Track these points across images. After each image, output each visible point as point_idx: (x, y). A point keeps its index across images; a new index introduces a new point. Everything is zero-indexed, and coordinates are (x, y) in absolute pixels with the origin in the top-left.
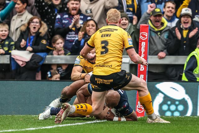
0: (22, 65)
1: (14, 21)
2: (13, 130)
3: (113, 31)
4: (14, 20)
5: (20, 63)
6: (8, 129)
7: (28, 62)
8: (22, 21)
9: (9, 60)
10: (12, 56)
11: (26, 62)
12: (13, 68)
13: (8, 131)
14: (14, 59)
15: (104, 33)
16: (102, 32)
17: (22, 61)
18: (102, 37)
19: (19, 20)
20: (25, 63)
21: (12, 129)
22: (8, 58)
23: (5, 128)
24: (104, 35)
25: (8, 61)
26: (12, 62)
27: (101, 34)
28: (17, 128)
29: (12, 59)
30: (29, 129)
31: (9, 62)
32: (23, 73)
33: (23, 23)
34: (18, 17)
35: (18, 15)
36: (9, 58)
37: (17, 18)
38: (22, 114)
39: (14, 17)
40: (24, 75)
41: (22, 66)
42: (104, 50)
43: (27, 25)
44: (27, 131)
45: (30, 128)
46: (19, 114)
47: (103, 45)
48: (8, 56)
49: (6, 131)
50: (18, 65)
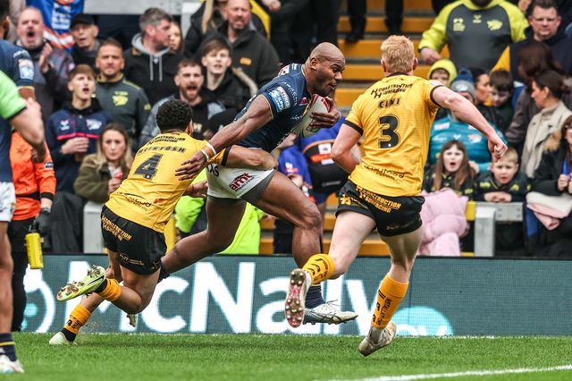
0: (551, 225)
1: (535, 127)
2: (527, 370)
3: (404, 91)
4: (534, 124)
5: (547, 222)
6: (517, 367)
7: (565, 218)
8: (550, 126)
9: (520, 213)
10: (529, 206)
11: (559, 219)
12: (531, 231)
13: (516, 371)
14: (532, 211)
15: (384, 97)
16: (380, 96)
17: (552, 217)
18: (380, 106)
19: (546, 124)
20: (557, 221)
21: (525, 367)
22: (518, 210)
23: (510, 365)
24: (385, 103)
25: (519, 216)
26: (529, 219)
27: (378, 100)
28: (537, 365)
29: (527, 212)
30: (564, 367)
31: (521, 219)
32: (552, 243)
33: (552, 130)
34: (544, 118)
35: (543, 115)
36: (521, 208)
37: (541, 121)
38: (547, 335)
39: (536, 118)
40: (555, 248)
41: (551, 228)
42: (387, 138)
43: (559, 135)
44: (559, 370)
45: (565, 364)
46: (542, 333)
47: (387, 126)
48: (520, 204)
49: (511, 371)
50: (540, 225)
